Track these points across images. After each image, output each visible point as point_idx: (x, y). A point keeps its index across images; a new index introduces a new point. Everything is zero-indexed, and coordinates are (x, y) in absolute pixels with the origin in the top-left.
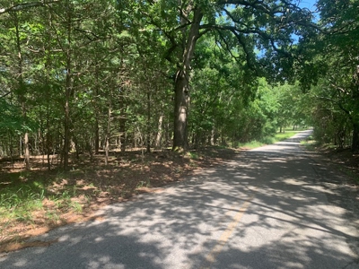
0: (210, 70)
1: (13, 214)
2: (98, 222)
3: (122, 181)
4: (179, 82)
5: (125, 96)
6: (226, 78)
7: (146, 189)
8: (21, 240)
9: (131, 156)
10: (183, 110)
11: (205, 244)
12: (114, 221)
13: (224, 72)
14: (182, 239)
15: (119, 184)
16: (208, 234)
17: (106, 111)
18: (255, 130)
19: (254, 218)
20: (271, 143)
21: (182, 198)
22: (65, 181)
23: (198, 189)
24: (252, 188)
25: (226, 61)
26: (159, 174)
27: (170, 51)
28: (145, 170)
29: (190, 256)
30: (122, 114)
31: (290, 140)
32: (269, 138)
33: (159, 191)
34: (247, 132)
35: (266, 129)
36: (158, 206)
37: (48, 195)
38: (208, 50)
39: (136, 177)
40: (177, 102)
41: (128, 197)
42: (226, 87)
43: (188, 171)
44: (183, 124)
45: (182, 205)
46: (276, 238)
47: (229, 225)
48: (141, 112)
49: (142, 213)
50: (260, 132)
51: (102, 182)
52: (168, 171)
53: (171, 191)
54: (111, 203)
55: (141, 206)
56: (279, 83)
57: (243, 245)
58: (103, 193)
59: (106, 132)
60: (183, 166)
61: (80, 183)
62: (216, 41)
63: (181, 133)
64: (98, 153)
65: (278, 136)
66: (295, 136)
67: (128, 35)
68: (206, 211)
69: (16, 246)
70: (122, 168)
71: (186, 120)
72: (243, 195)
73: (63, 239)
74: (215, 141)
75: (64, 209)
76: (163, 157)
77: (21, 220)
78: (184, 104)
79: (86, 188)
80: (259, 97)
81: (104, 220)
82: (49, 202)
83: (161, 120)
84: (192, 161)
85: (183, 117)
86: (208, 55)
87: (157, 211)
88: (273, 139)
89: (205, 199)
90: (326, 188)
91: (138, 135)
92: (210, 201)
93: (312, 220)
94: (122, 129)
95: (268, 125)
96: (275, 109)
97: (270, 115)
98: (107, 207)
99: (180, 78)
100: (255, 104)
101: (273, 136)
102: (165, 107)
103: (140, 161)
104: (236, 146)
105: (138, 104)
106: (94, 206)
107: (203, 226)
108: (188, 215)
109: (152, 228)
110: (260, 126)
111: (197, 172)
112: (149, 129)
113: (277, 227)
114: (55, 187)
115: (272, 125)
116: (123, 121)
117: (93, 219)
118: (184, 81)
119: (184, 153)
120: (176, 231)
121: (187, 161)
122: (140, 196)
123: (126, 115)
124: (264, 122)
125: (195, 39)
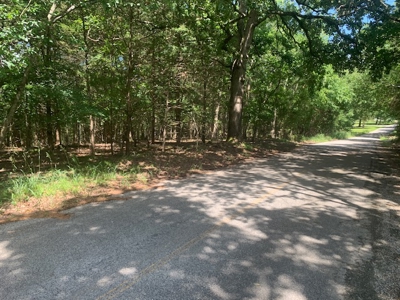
0: (272, 56)
1: (96, 181)
2: (159, 190)
3: (178, 164)
4: (236, 71)
5: (182, 86)
6: (290, 65)
7: (199, 171)
8: (106, 196)
9: (186, 146)
10: (239, 100)
11: (240, 205)
12: (171, 189)
13: (287, 59)
14: (222, 200)
15: (175, 166)
16: (244, 199)
17: (164, 101)
18: (326, 123)
19: (287, 193)
20: (344, 138)
21: (228, 179)
22: (129, 163)
23: (245, 173)
24: (296, 174)
25: (289, 48)
26: (211, 161)
27: (226, 41)
28: (198, 157)
29: (226, 209)
30: (178, 103)
31: (369, 135)
32: (342, 132)
33: (210, 173)
34: (315, 125)
35: (340, 121)
36: (207, 182)
37: (118, 171)
38: (270, 34)
39: (190, 162)
40: (234, 91)
41: (184, 176)
42: (289, 75)
43: (240, 159)
44: (238, 114)
45: (228, 183)
46: (297, 205)
47: (263, 195)
48: (196, 102)
49: (194, 186)
50: (332, 125)
51: (160, 164)
52: (220, 159)
53: (221, 173)
54: (169, 179)
55: (193, 182)
56: (347, 71)
57: (269, 207)
58: (163, 173)
59: (162, 122)
60: (235, 155)
61: (142, 164)
62: (278, 26)
63: (236, 124)
64: (154, 143)
65: (354, 130)
66: (377, 131)
67: (185, 29)
68: (246, 187)
69: (104, 199)
70: (177, 154)
71: (242, 110)
72: (285, 179)
73: (134, 197)
74: (276, 134)
75: (132, 181)
76: (217, 147)
77: (102, 186)
78: (240, 94)
79: (147, 168)
80: (326, 86)
81: (164, 189)
82: (119, 176)
83: (217, 110)
84: (245, 151)
85: (238, 107)
86: (269, 41)
87: (206, 185)
88: (348, 134)
89: (249, 180)
90: (371, 177)
91: (194, 126)
92: (253, 181)
93: (337, 197)
94: (178, 118)
95: (342, 117)
96: (348, 99)
97: (343, 106)
98: (166, 181)
99: (236, 67)
100: (322, 93)
101: (348, 130)
102: (223, 96)
103: (194, 150)
104: (299, 140)
105: (194, 93)
106: (156, 180)
107: (241, 195)
108: (230, 188)
109: (201, 194)
110: (331, 118)
111: (247, 161)
112: (204, 119)
113: (303, 199)
114: (122, 166)
115: (347, 117)
116: (178, 111)
117: (156, 188)
118: (242, 70)
119: (238, 143)
120: (219, 196)
121: (240, 151)
122: (193, 176)
123: (182, 105)
124: (337, 114)
125: (254, 27)
